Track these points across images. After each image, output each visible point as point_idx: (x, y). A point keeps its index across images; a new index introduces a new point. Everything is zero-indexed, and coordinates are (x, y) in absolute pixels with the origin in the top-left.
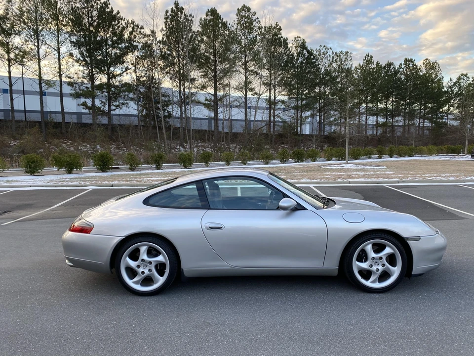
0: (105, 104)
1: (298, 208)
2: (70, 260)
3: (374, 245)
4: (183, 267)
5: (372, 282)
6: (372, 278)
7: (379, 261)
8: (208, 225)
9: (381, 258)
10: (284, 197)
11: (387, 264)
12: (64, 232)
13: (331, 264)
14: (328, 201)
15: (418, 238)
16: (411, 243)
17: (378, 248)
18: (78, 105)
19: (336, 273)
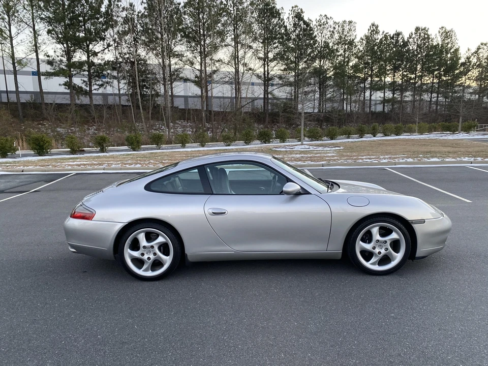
0: (87, 83)
1: (302, 192)
2: (73, 247)
3: (381, 228)
4: (186, 252)
5: (372, 264)
6: (373, 260)
7: (383, 244)
8: (211, 211)
9: (386, 242)
10: (288, 182)
11: (390, 249)
12: (65, 219)
13: (335, 248)
14: (332, 185)
15: (422, 221)
16: (416, 226)
17: (385, 232)
18: (60, 85)
19: (340, 256)
